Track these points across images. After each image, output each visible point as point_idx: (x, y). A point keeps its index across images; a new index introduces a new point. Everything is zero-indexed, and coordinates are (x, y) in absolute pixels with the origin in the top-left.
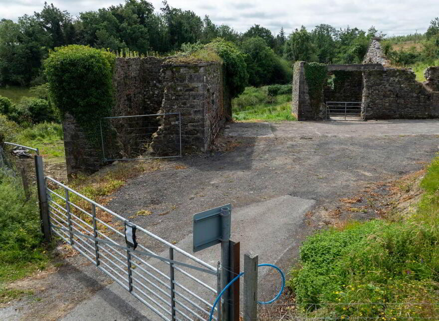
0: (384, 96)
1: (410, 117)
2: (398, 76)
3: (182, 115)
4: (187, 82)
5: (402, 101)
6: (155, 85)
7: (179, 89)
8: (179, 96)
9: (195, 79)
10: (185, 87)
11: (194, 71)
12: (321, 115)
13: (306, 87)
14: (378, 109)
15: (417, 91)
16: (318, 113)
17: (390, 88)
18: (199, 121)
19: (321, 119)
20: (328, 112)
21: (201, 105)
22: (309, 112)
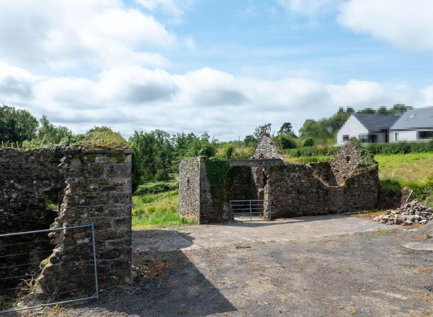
0: (287, 192)
1: (312, 213)
2: (298, 172)
3: (95, 227)
4: (105, 176)
5: (304, 197)
6: (12, 186)
7: (92, 187)
8: (92, 198)
9: (119, 172)
10: (102, 184)
11: (117, 160)
12: (225, 216)
13: (208, 185)
14: (281, 207)
15: (316, 186)
16: (221, 214)
17: (291, 184)
18: (123, 236)
19: (225, 220)
20: (232, 212)
21: (126, 210)
22: (212, 213)
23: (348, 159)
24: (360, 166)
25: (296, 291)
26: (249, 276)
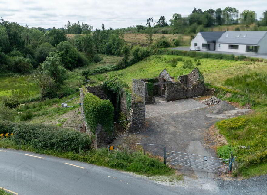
0: (173, 92)
2: (177, 85)
3: (138, 118)
5: (178, 93)
8: (137, 112)
10: (139, 109)
13: (147, 92)
14: (171, 97)
16: (152, 101)
17: (174, 89)
18: (143, 119)
22: (149, 101)
23: (194, 76)
24: (198, 80)
25: (180, 129)
26: (169, 126)
